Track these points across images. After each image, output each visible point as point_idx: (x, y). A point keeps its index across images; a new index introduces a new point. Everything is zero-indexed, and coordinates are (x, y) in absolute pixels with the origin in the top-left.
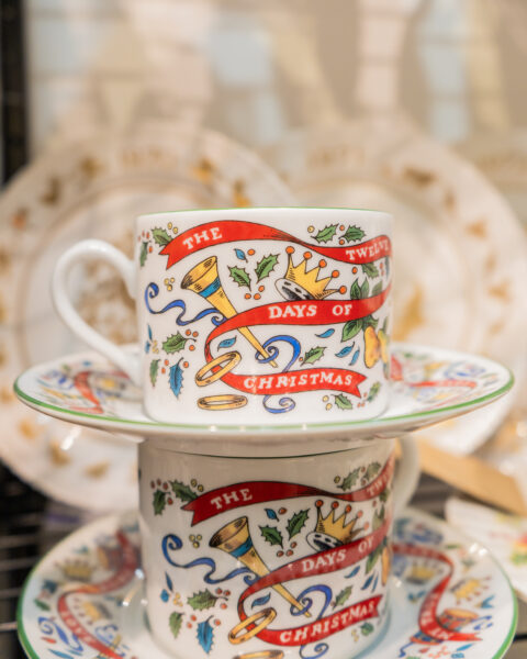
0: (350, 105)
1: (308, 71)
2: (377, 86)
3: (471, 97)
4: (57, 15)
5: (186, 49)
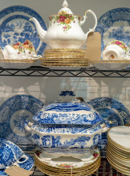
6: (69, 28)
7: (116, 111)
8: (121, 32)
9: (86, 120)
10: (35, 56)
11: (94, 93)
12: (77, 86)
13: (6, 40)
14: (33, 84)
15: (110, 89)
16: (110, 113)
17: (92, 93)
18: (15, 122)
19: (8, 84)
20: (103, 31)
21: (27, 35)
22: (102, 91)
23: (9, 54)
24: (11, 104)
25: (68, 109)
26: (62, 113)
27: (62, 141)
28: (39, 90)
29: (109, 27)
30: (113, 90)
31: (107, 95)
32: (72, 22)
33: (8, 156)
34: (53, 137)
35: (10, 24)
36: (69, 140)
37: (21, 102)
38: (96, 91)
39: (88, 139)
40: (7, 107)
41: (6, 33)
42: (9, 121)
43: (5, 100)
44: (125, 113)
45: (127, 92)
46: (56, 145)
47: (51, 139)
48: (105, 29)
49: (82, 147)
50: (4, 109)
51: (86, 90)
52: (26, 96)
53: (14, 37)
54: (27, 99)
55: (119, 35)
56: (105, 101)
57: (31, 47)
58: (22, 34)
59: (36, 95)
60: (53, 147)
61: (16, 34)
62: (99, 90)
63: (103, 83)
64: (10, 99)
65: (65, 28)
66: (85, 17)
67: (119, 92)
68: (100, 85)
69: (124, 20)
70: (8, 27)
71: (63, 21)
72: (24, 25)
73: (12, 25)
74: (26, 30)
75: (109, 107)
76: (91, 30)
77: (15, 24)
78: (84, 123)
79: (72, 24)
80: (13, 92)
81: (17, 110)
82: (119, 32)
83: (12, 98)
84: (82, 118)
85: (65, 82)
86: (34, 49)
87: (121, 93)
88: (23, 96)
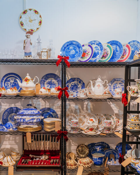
0: (83, 110)
1: (81, 108)
2: (85, 109)
3: (91, 109)
4: (67, 106)
5: (74, 107)
6: (28, 83)
7: (52, 113)
8: (51, 82)
9: (34, 113)
10: (18, 92)
11: (43, 106)
12: (36, 103)
13: (7, 85)
14: (18, 102)
15: (49, 104)
16: (49, 114)
17: (42, 106)
18: (10, 118)
19: (7, 103)
20: (45, 82)
21: (15, 83)
22: (47, 105)
23: (9, 92)
24: (9, 111)
25: (29, 110)
26: (27, 111)
27: (26, 120)
28: (20, 105)
29: (47, 80)
30: (51, 104)
31: (49, 107)
32: (29, 81)
33: (8, 126)
34: (23, 119)
35: (8, 79)
36: (28, 120)
37: (13, 110)
38: (44, 105)
39: (35, 119)
40: (7, 112)
41: (7, 83)
42: (8, 118)
43: (6, 109)
44: (55, 114)
45: (57, 105)
46: (24, 121)
47: (22, 119)
48: (45, 81)
49: (33, 122)
50: (6, 113)
51: (40, 105)
52: (15, 107)
53: (10, 84)
54: (15, 109)
55: (51, 83)
56: (47, 109)
57: (16, 89)
58: (13, 83)
59: (19, 107)
60: (23, 122)
61: (11, 83)
62: (45, 105)
63: (47, 102)
64: (8, 109)
65: (27, 83)
66: (35, 79)
67: (53, 105)
68: (46, 103)
69: (52, 77)
70: (8, 80)
71: (26, 81)
72: (14, 79)
73: (9, 80)
74: (15, 82)
75: (49, 112)
76: (37, 83)
77: (11, 79)
78: (33, 114)
79: (29, 82)
80: (9, 106)
81: (11, 113)
82: (50, 82)
83: (9, 108)
84: (33, 112)
85: (31, 101)
86: (17, 90)
87: (54, 106)
88: (14, 107)
